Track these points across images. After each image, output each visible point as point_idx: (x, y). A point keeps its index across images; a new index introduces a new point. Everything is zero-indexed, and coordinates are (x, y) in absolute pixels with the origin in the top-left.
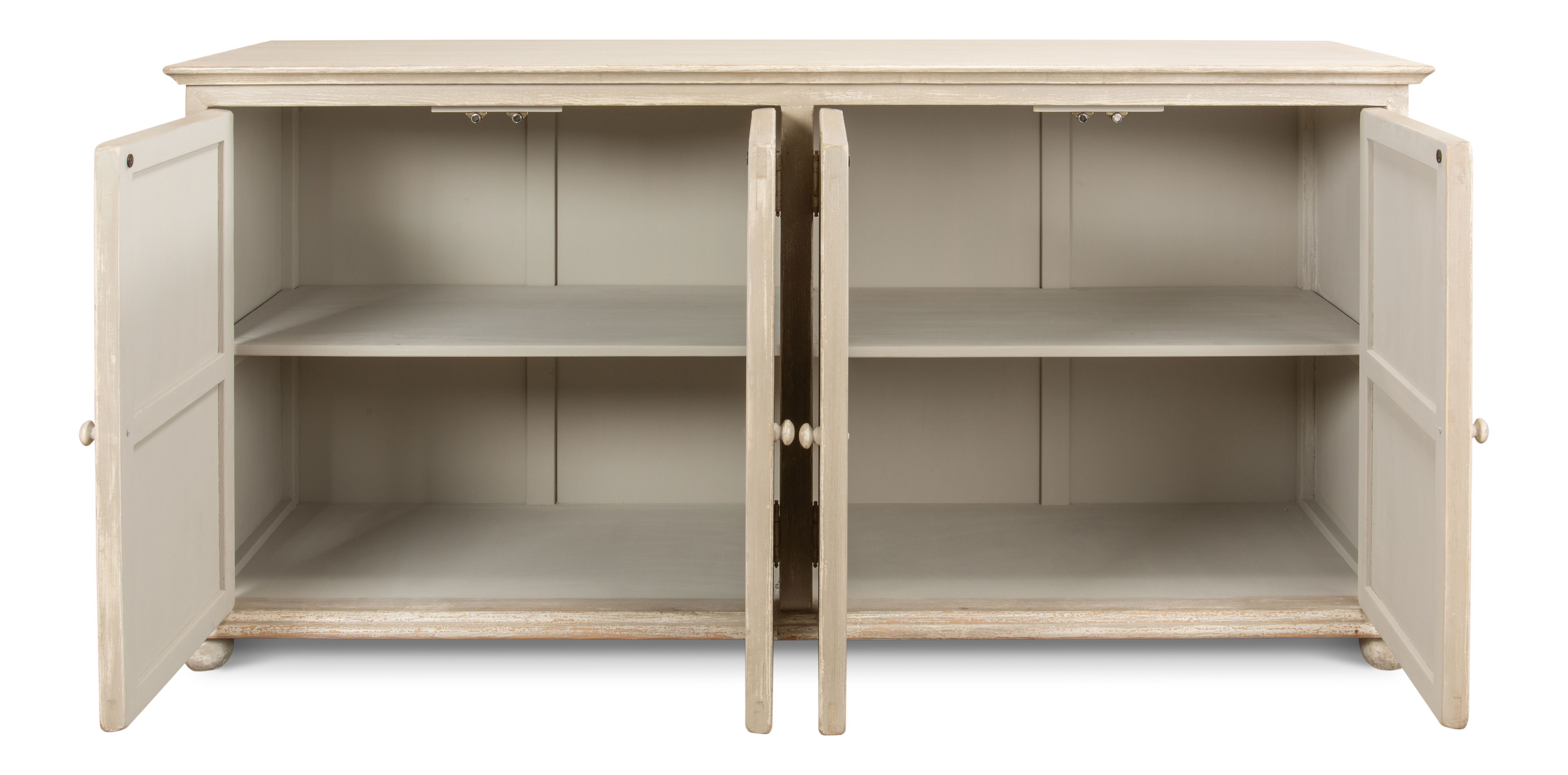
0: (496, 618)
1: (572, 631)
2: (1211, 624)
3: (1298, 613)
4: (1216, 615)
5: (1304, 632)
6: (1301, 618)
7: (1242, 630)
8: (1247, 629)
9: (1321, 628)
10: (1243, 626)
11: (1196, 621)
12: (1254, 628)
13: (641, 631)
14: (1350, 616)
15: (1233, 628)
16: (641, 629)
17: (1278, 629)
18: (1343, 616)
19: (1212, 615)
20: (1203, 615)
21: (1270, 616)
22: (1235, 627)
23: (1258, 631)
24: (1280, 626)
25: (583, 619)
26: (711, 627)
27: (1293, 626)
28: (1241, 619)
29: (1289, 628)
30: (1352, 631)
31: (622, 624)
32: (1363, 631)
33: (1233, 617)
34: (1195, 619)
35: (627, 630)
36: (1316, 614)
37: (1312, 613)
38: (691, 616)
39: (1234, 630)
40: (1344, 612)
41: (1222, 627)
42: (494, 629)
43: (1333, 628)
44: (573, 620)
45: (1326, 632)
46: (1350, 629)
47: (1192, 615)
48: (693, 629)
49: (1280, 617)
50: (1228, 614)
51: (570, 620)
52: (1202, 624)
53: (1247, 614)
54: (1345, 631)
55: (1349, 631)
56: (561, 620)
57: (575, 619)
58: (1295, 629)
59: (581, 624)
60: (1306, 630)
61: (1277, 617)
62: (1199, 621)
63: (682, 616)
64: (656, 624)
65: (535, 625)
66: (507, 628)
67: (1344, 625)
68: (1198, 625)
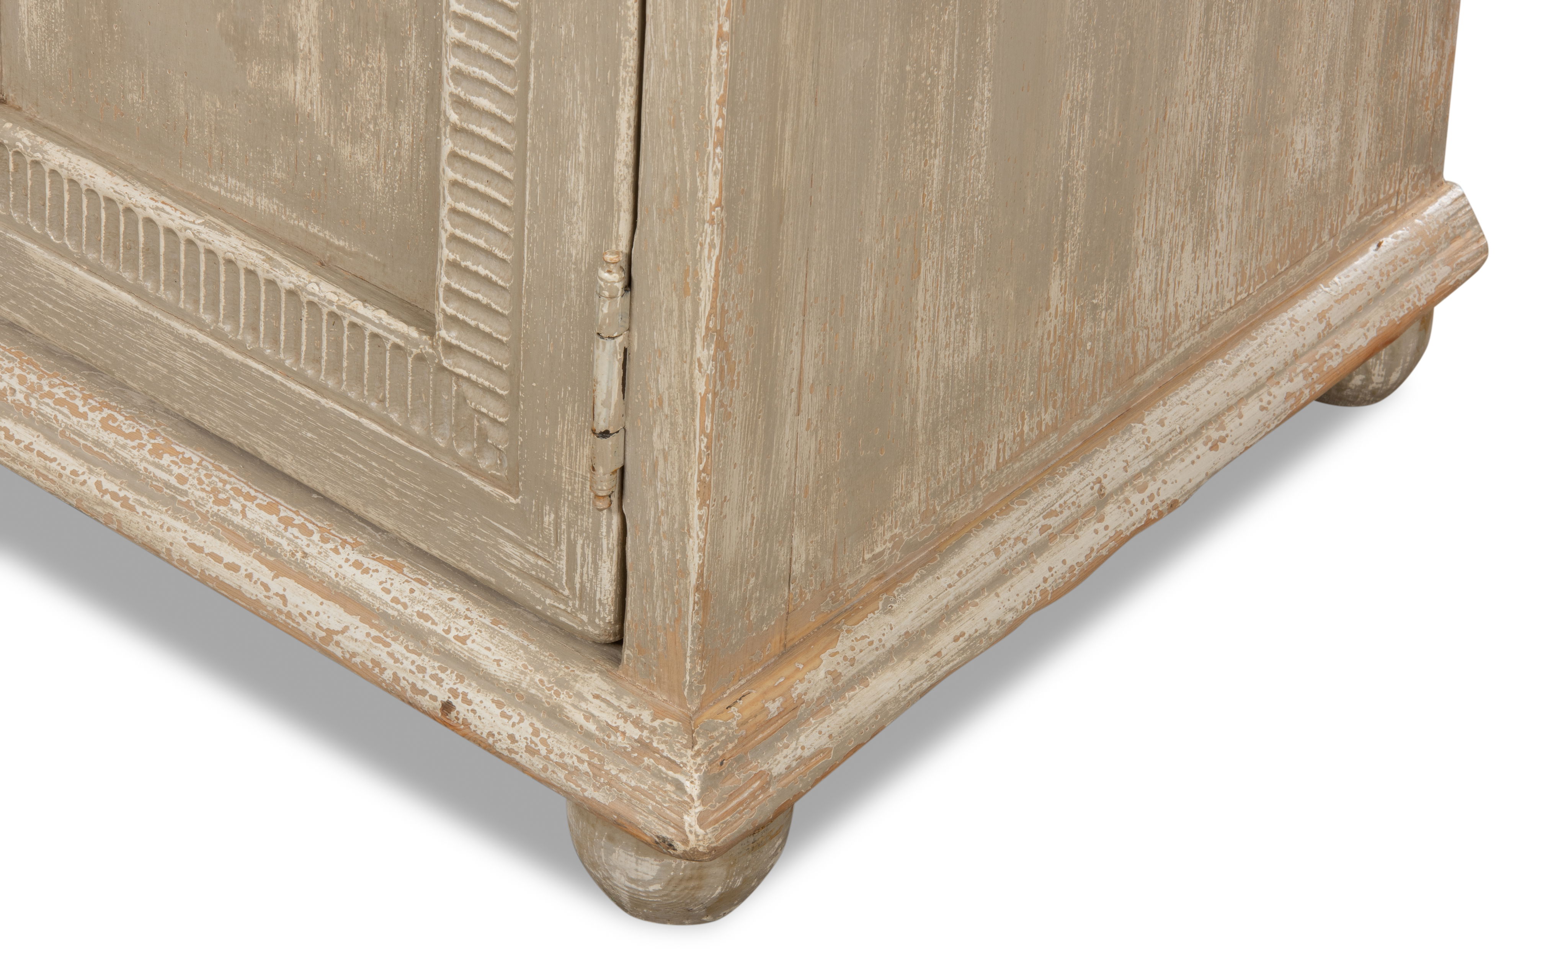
2: (51, 439)
3: (316, 537)
4: (84, 416)
5: (289, 615)
6: (310, 561)
7: (117, 504)
8: (132, 509)
9: (346, 629)
10: (131, 495)
11: (20, 406)
12: (155, 516)
14: (463, 640)
15: (98, 484)
17: (218, 559)
18: (439, 629)
19: (74, 410)
20: (50, 395)
21: (226, 502)
22: (106, 485)
23: (160, 533)
24: (230, 554)
27: (264, 574)
28: (141, 466)
29: (249, 576)
30: (434, 698)
32: (470, 717)
33: (124, 447)
34: (20, 397)
36: (366, 571)
37: (357, 565)
39: (96, 492)
40: (457, 614)
41: (70, 463)
43: (380, 652)
45: (354, 655)
46: (432, 688)
47: (22, 380)
49: (253, 521)
50: (118, 431)
52: (27, 425)
53: (166, 459)
54: (413, 685)
55: (424, 692)
58: (267, 588)
60: (295, 612)
61: (244, 516)
62: (28, 410)
67: (424, 661)
68: (18, 421)
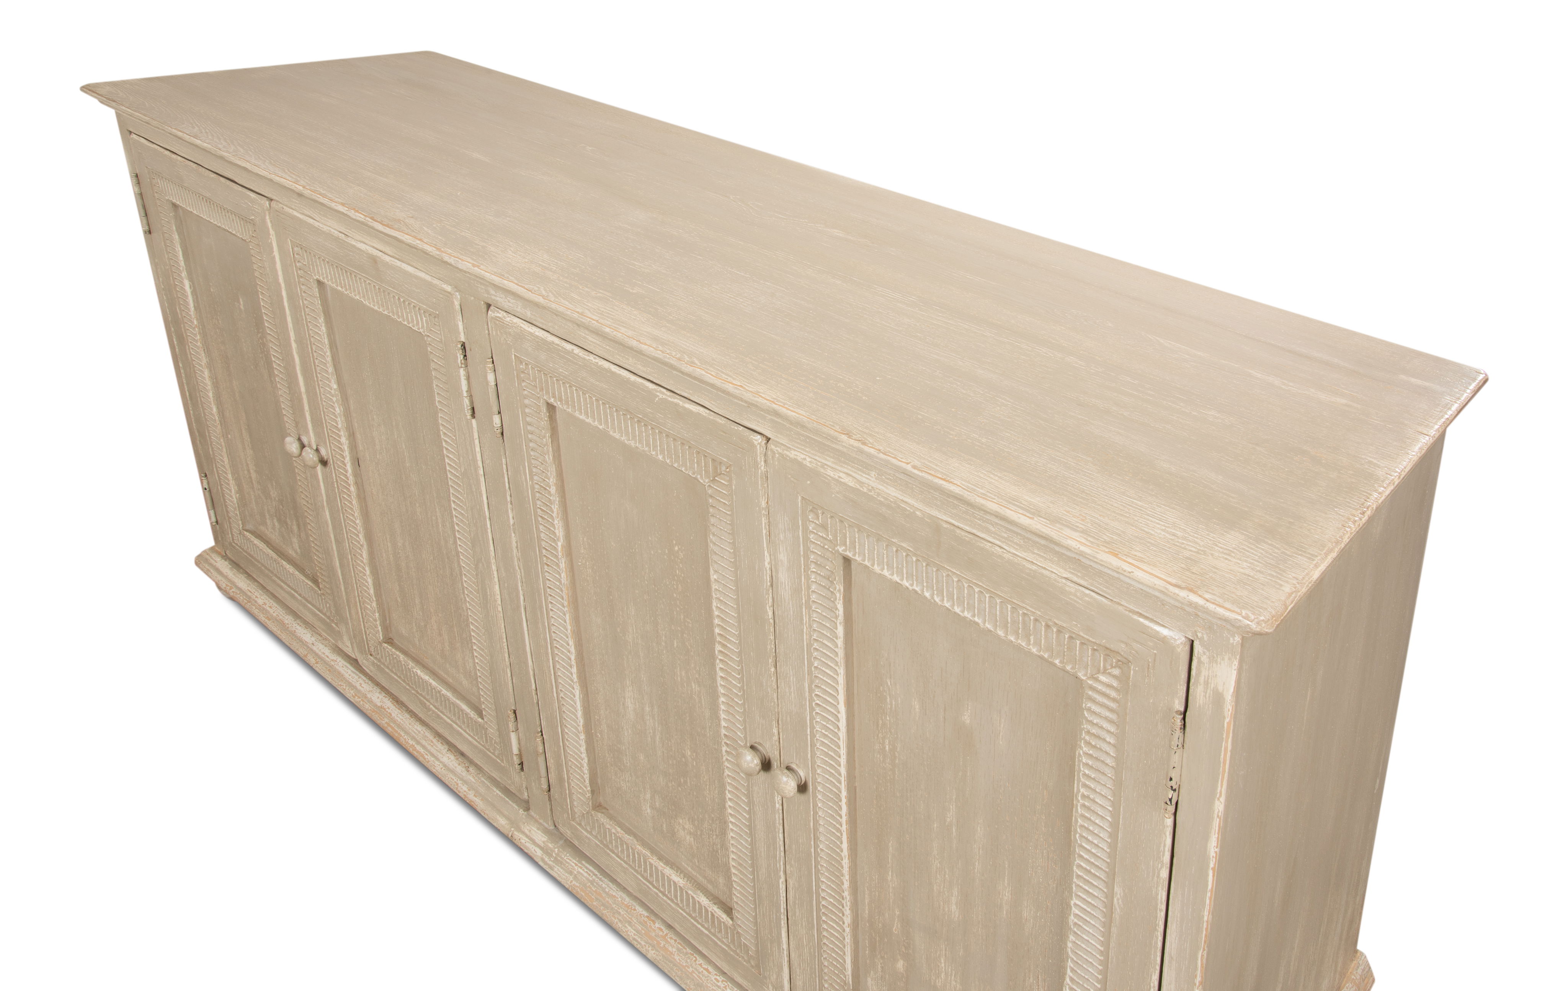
0: (350, 677)
1: (386, 725)
13: (425, 759)
16: (426, 757)
25: (398, 719)
26: (470, 792)
31: (418, 743)
35: (418, 752)
38: (464, 769)
42: (345, 687)
44: (391, 715)
48: (457, 784)
51: (389, 713)
56: (385, 709)
57: (393, 715)
59: (395, 722)
63: (457, 765)
64: (438, 759)
65: (369, 701)
66: (352, 692)
